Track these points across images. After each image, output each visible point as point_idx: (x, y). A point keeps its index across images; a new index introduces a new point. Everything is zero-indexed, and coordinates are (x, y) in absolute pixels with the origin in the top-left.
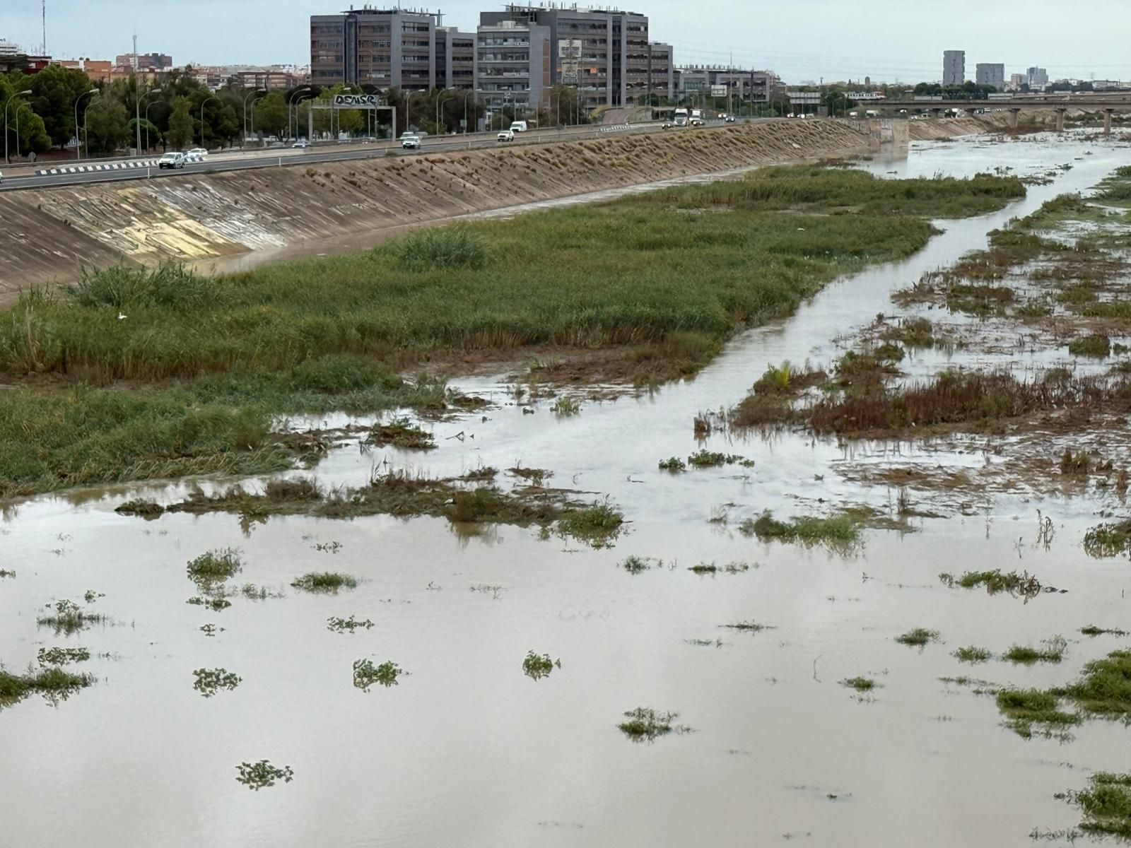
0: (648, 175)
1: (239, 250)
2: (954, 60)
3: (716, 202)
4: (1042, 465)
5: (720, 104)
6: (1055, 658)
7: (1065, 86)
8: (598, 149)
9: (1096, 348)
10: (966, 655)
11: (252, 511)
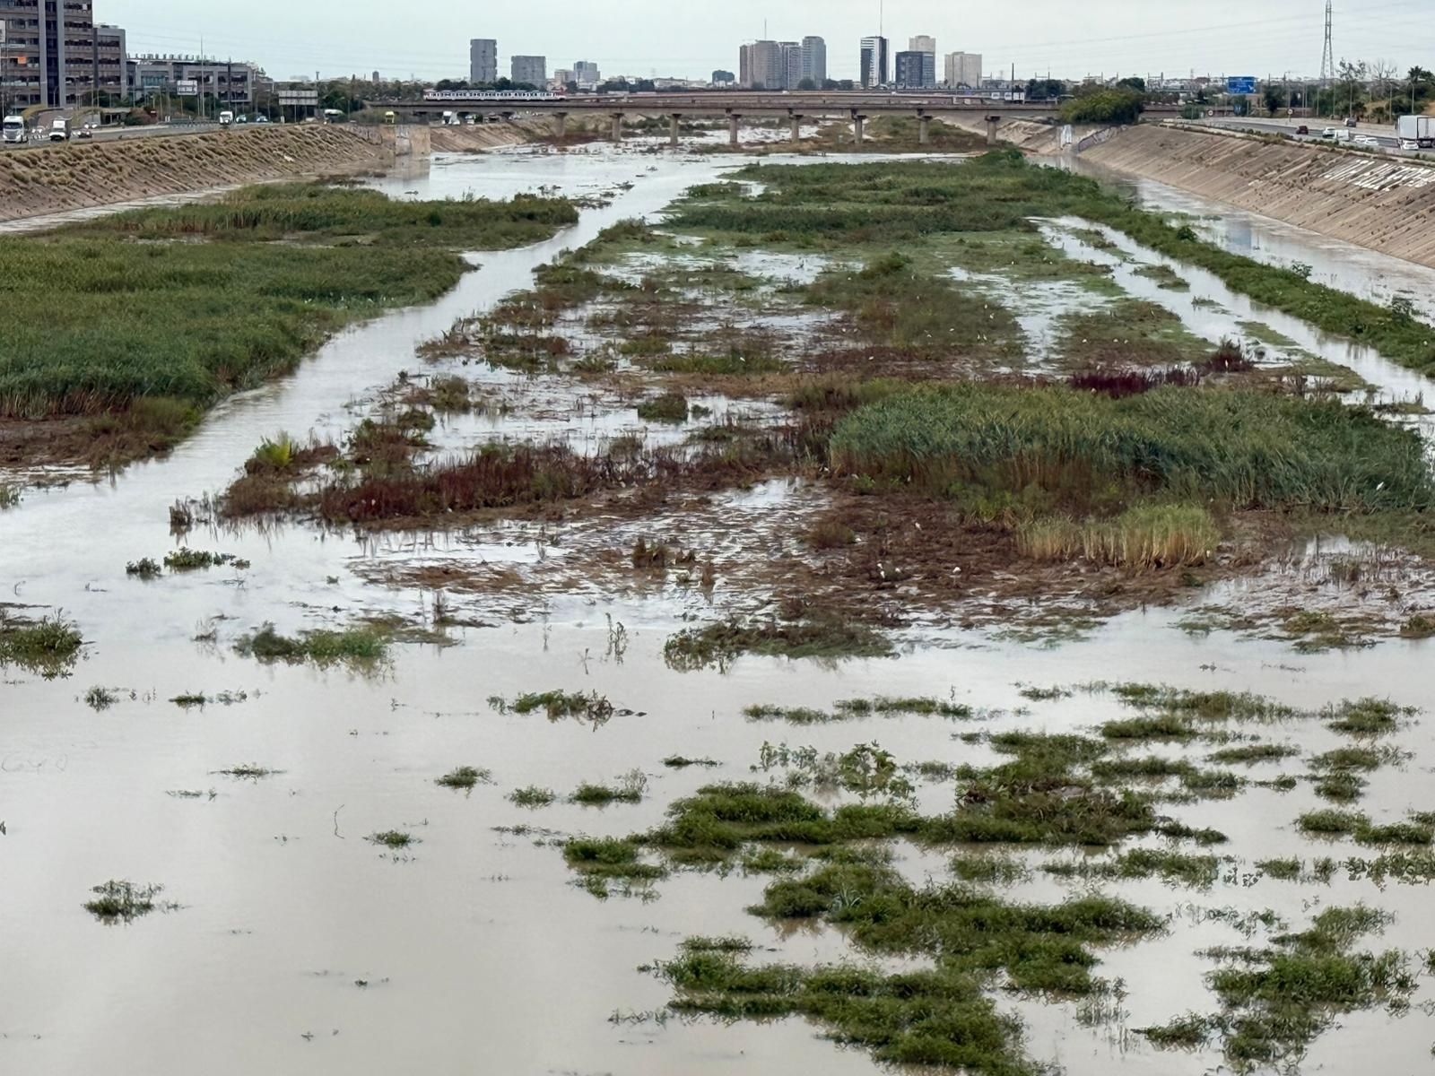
0: (97, 196)
2: (483, 51)
3: (189, 230)
4: (610, 558)
5: (190, 105)
6: (634, 797)
7: (621, 85)
8: (32, 162)
9: (670, 411)
10: (524, 798)
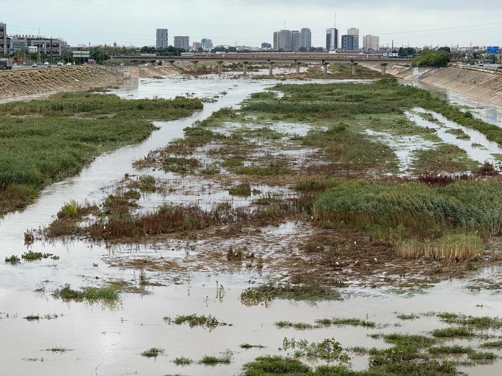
2: (162, 34)
3: (33, 111)
4: (217, 256)
5: (34, 57)
6: (227, 362)
7: (222, 49)
9: (243, 191)
10: (179, 362)
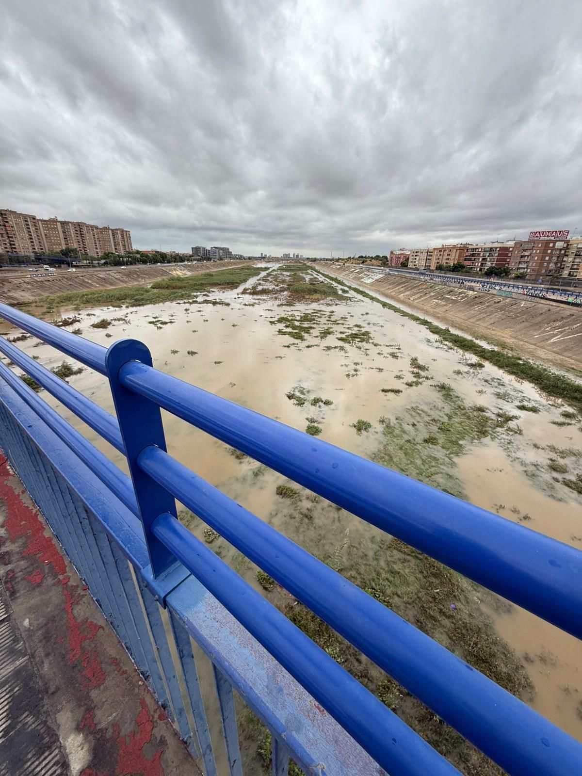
0: (231, 266)
1: (186, 274)
3: (238, 269)
5: (238, 258)
7: (273, 257)
8: (225, 263)
9: (277, 286)
11: (190, 303)
